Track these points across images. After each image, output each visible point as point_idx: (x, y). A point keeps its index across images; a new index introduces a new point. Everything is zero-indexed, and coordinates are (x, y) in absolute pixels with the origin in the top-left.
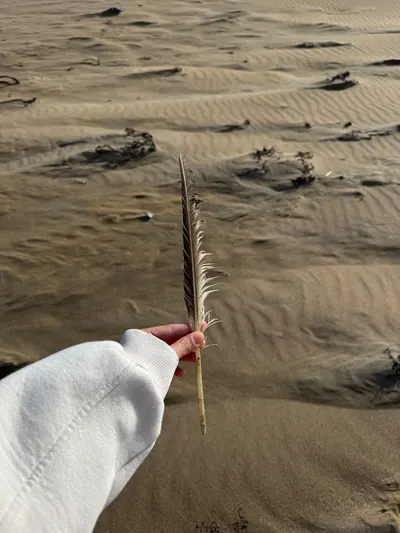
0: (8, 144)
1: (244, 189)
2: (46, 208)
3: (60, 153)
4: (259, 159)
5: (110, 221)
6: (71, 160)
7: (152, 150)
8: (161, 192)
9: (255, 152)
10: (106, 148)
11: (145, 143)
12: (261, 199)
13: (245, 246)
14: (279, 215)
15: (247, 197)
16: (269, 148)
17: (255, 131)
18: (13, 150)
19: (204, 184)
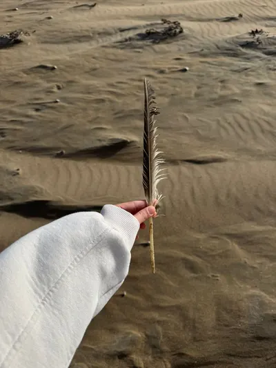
0: (87, 31)
1: (245, 54)
2: (121, 65)
3: (121, 35)
4: (254, 35)
5: (162, 72)
6: (130, 39)
7: (181, 32)
8: (191, 56)
9: (251, 31)
10: (152, 31)
11: (176, 28)
12: (257, 60)
13: (250, 86)
14: (270, 69)
15: (248, 59)
16: (259, 30)
17: (247, 21)
18: (91, 35)
19: (219, 51)
